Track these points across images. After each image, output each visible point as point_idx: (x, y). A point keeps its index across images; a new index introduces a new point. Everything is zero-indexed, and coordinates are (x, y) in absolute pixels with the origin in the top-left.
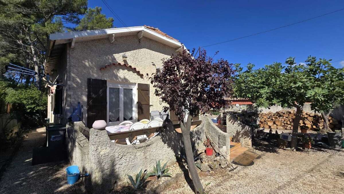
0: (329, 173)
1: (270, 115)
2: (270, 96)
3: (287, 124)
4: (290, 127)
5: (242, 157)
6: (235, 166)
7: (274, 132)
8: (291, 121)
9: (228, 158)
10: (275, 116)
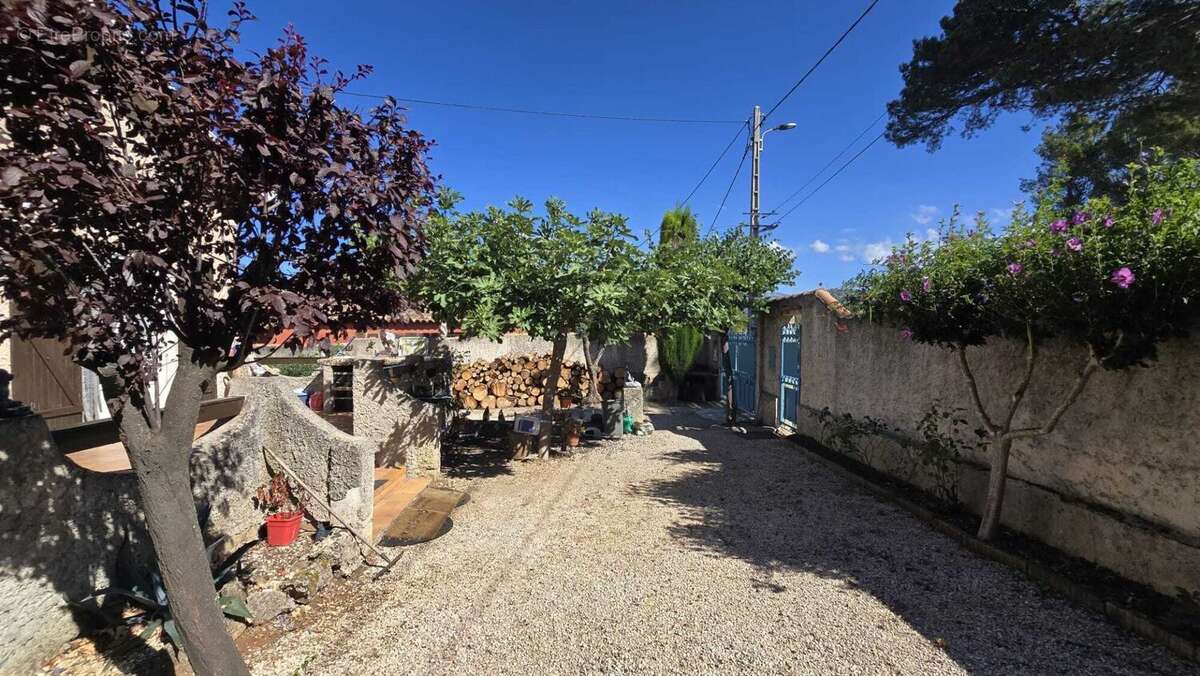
0: (615, 494)
1: (480, 368)
2: (502, 303)
3: (519, 390)
4: (526, 399)
5: (413, 514)
6: (391, 553)
7: (494, 417)
8: (527, 382)
9: (367, 532)
10: (493, 371)
